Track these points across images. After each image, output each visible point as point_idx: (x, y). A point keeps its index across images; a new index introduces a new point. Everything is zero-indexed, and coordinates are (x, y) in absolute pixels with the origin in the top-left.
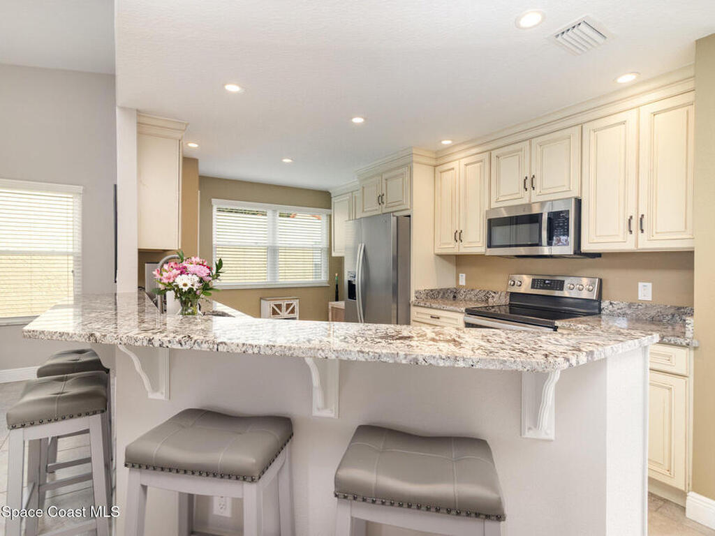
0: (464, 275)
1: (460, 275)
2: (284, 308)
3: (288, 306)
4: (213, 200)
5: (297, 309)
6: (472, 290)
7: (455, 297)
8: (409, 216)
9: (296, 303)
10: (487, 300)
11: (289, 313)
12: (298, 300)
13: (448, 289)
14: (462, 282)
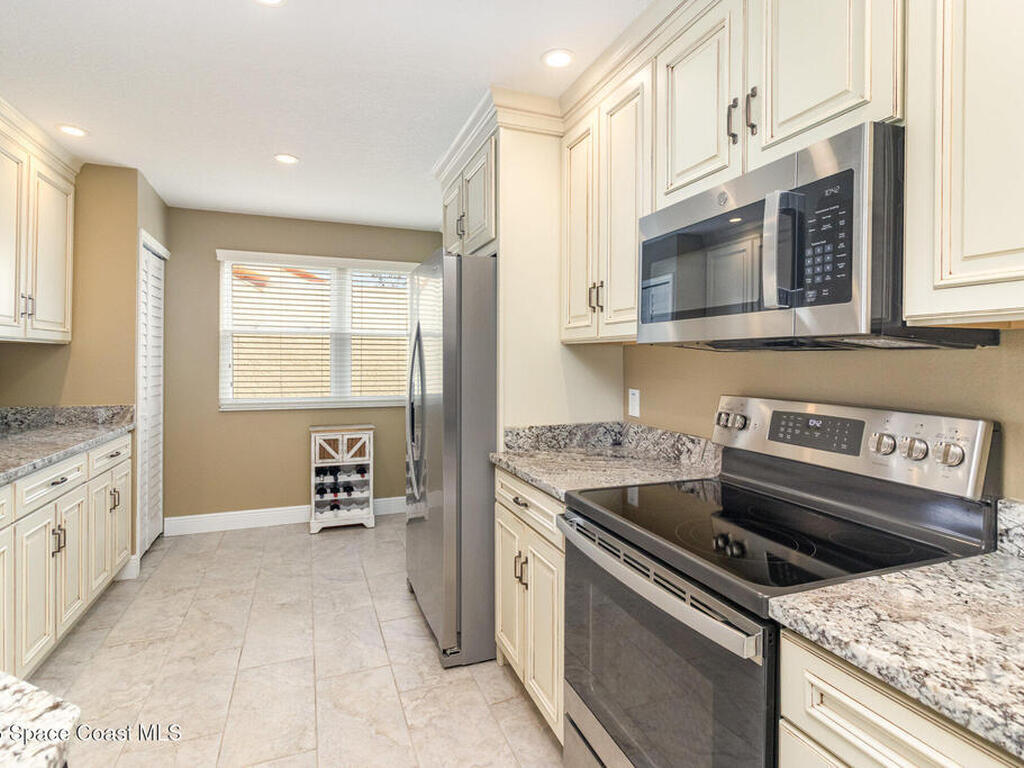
0: (637, 392)
1: (631, 391)
2: (343, 447)
3: (351, 443)
4: (218, 251)
5: (370, 449)
6: (650, 429)
7: (617, 443)
8: (495, 256)
9: (367, 437)
10: (678, 458)
11: (354, 456)
12: (372, 432)
13: (600, 425)
14: (635, 410)
